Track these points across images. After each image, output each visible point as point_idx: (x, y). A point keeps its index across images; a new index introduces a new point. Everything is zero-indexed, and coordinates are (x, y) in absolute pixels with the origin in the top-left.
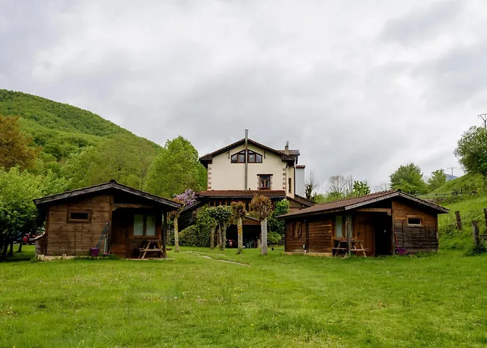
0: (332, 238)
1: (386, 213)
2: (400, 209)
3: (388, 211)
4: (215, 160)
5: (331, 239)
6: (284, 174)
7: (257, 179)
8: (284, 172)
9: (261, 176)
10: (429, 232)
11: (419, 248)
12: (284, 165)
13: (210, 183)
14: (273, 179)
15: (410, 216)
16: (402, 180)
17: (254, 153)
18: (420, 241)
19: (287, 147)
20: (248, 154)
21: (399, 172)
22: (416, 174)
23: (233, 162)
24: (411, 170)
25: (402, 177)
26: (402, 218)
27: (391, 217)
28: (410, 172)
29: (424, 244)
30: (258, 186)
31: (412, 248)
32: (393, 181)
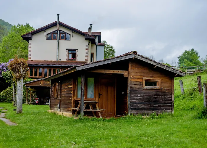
0: (73, 99)
1: (123, 74)
2: (137, 71)
3: (125, 73)
4: (34, 37)
5: (71, 100)
6: (87, 49)
7: (66, 52)
8: (87, 48)
9: (69, 50)
10: (165, 94)
11: (155, 109)
12: (87, 42)
13: (30, 55)
14: (78, 53)
15: (147, 78)
16: (185, 60)
17: (65, 33)
18: (155, 103)
19: (90, 29)
20: (60, 33)
21: (184, 55)
22: (195, 56)
23: (48, 39)
24: (192, 53)
25: (185, 58)
26: (139, 81)
27: (127, 78)
28: (191, 55)
29: (159, 106)
30: (66, 58)
31: (147, 109)
32: (180, 60)
